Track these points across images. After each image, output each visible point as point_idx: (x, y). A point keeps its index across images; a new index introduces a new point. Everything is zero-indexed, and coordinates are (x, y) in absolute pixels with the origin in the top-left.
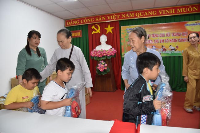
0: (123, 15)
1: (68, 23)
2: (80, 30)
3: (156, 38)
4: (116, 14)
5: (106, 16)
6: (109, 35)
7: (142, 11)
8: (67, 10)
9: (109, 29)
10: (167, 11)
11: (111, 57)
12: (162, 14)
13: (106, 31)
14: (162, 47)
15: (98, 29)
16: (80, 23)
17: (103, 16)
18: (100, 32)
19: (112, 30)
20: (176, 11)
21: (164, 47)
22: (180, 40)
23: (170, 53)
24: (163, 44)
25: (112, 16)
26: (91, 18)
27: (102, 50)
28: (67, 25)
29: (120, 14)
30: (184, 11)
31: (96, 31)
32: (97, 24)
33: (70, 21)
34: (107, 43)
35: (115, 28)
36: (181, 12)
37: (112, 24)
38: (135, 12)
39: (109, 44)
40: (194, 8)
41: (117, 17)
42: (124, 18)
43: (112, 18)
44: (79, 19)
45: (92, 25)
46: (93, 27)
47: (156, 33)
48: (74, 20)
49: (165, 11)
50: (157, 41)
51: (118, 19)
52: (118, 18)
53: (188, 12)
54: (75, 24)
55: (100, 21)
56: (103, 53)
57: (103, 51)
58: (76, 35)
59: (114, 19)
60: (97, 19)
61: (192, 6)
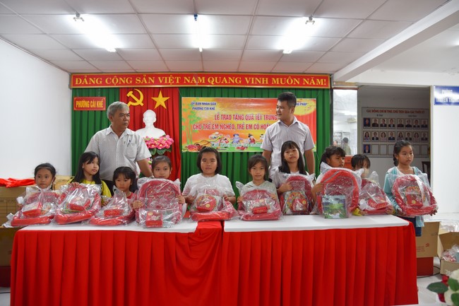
0: (186, 78)
1: (78, 81)
2: (102, 96)
3: (240, 122)
4: (174, 75)
5: (155, 76)
6: (159, 111)
7: (218, 76)
8: (85, 60)
9: (161, 100)
10: (257, 79)
11: (164, 152)
12: (250, 84)
13: (155, 102)
14: (250, 135)
15: (139, 98)
17: (149, 75)
18: (142, 104)
19: (166, 102)
20: (270, 81)
21: (252, 137)
24: (252, 131)
25: (166, 78)
26: (126, 76)
27: (147, 137)
28: (74, 84)
29: (182, 75)
31: (135, 101)
32: (138, 88)
33: (82, 77)
34: (156, 125)
35: (172, 99)
36: (278, 83)
37: (166, 92)
38: (207, 75)
39: (159, 128)
40: (295, 79)
41: (175, 80)
42: (187, 83)
43: (166, 82)
44: (103, 76)
45: (128, 90)
46: (130, 94)
47: (240, 113)
48: (92, 77)
49: (254, 80)
50: (241, 126)
51: (178, 84)
52: (178, 82)
53: (286, 84)
54: (92, 84)
55: (144, 84)
56: (149, 144)
57: (150, 140)
58: (94, 106)
59: (169, 84)
60: (138, 80)
61: (293, 77)
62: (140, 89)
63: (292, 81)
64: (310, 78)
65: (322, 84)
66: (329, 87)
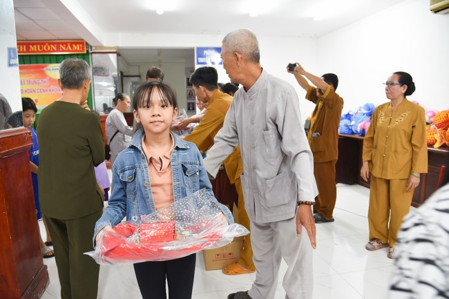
20: (28, 49)
22: (39, 91)
30: (39, 49)
36: (35, 50)
40: (52, 46)
53: (44, 51)
61: (50, 44)
63: (49, 48)
64: (66, 44)
65: (78, 49)
66: (85, 52)
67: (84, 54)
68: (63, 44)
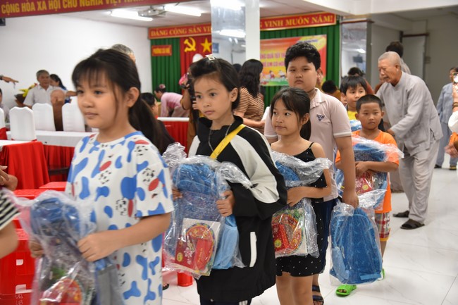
1: (153, 34)
2: (169, 44)
9: (206, 46)
10: (274, 22)
12: (269, 27)
13: (203, 47)
14: (270, 72)
15: (192, 45)
16: (169, 35)
18: (194, 50)
20: (284, 23)
21: (272, 73)
23: (279, 81)
25: (209, 28)
26: (182, 28)
30: (294, 24)
31: (189, 47)
32: (191, 37)
36: (291, 24)
40: (305, 19)
43: (209, 31)
45: (185, 38)
46: (186, 42)
49: (272, 23)
53: (298, 24)
55: (194, 33)
58: (164, 52)
60: (190, 30)
61: (303, 17)
62: (193, 37)
63: (302, 21)
64: (318, 16)
65: (329, 20)
66: (335, 23)
67: (334, 26)
68: (314, 16)
